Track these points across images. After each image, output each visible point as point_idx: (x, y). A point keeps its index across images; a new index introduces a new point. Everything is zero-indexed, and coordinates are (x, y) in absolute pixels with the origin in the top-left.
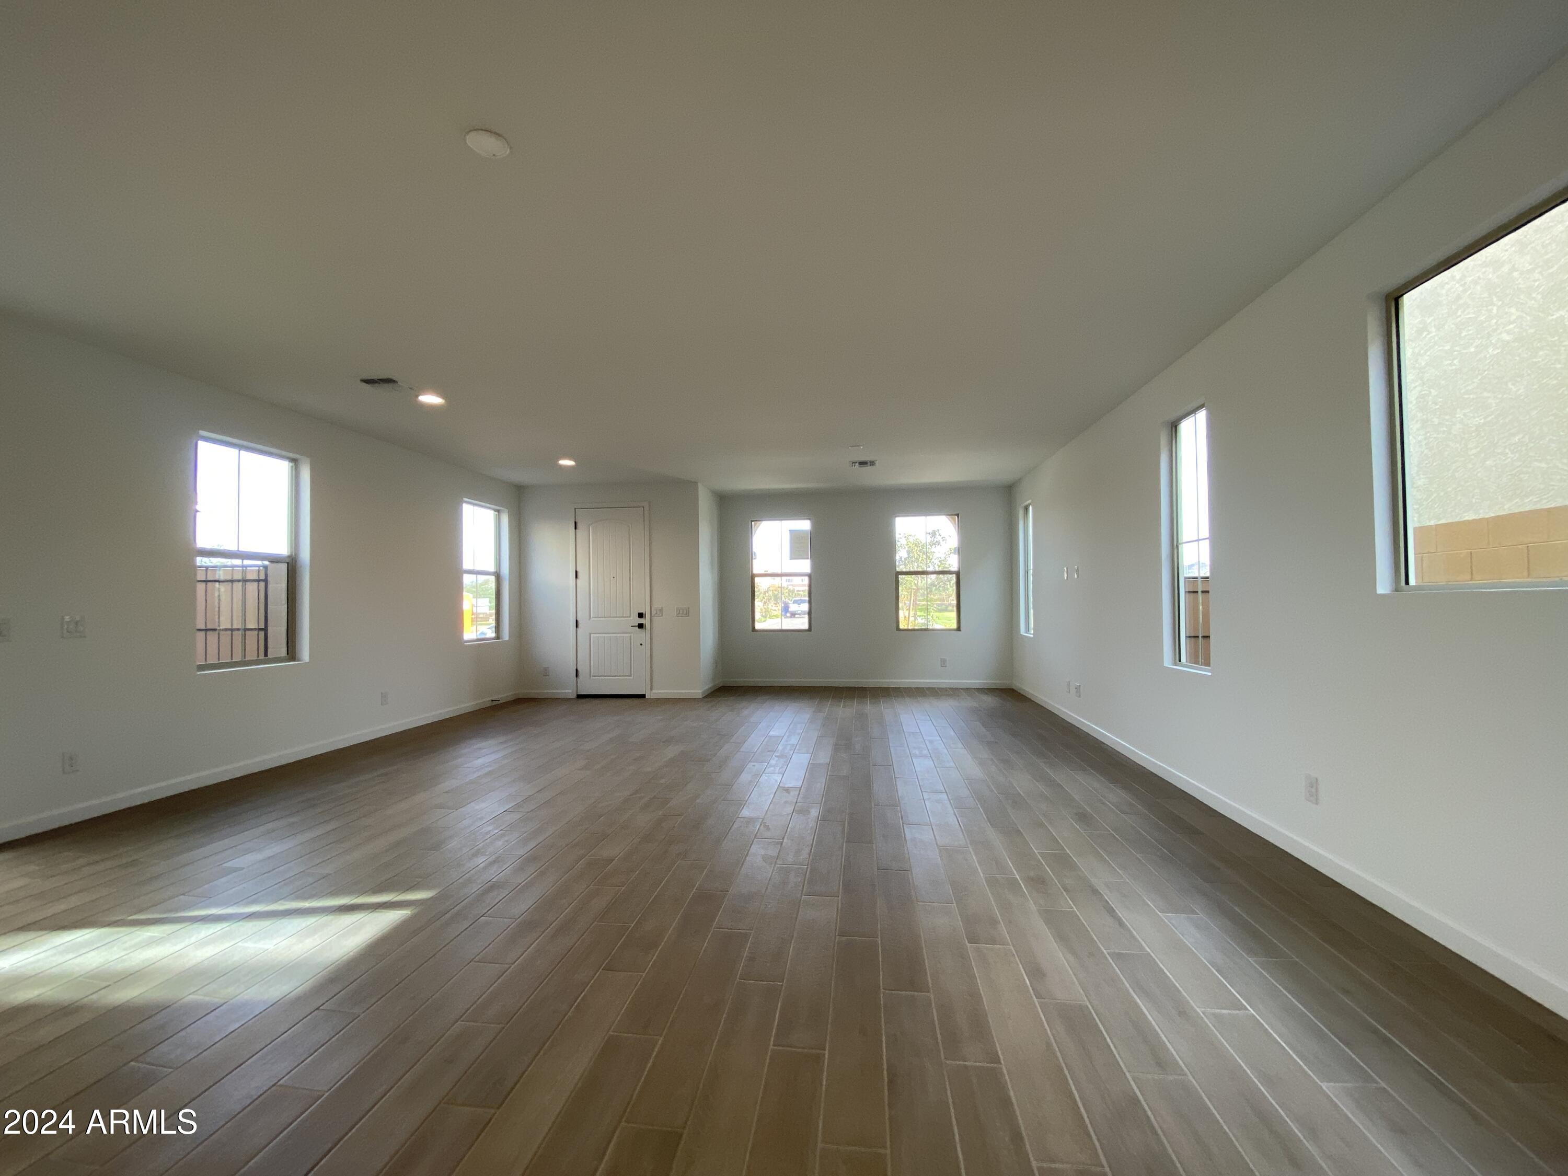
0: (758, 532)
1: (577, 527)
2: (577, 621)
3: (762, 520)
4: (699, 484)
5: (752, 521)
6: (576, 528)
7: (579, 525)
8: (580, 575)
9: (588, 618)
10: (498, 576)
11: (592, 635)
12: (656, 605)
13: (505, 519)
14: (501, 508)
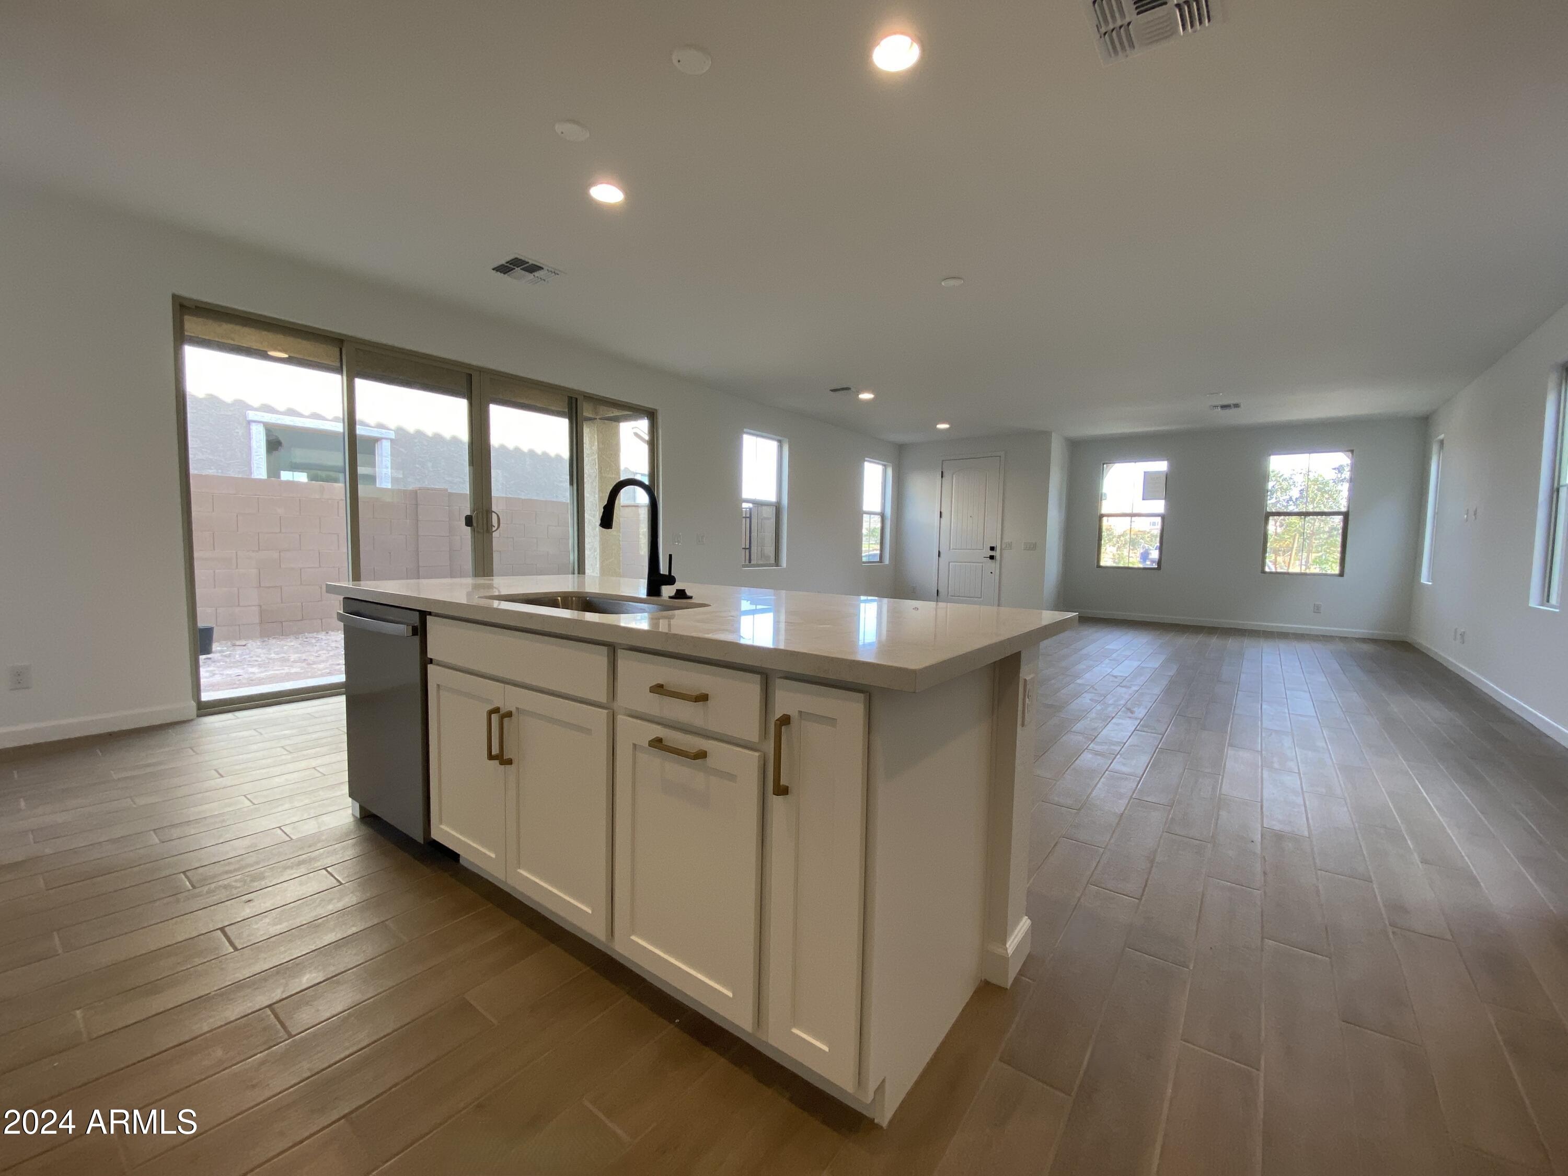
0: (1108, 475)
1: (944, 476)
2: (939, 551)
3: (1115, 463)
4: (1053, 434)
5: (1104, 464)
6: (942, 477)
7: (944, 474)
8: (943, 515)
9: (948, 549)
10: (883, 516)
11: (951, 564)
12: (1006, 540)
13: (890, 472)
14: (887, 463)
